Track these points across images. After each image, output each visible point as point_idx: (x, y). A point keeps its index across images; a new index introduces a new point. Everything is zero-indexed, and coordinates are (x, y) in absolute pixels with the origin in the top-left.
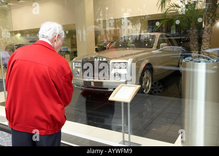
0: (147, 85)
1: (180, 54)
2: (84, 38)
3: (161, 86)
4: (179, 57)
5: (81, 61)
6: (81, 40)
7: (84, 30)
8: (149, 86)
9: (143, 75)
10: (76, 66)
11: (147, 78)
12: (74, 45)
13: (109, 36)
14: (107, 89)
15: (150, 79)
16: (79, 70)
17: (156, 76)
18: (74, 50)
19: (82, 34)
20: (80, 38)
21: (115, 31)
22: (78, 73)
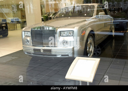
0: (91, 49)
1: (113, 21)
2: (32, 11)
3: (100, 49)
4: (112, 23)
5: (30, 30)
6: (29, 12)
7: (31, 5)
8: (92, 50)
9: (87, 41)
10: (26, 35)
11: (90, 43)
12: (23, 16)
13: (51, 9)
14: (56, 55)
15: (93, 44)
16: (29, 39)
17: (97, 41)
18: (24, 20)
19: (30, 8)
20: (29, 10)
21: (56, 5)
22: (28, 41)
